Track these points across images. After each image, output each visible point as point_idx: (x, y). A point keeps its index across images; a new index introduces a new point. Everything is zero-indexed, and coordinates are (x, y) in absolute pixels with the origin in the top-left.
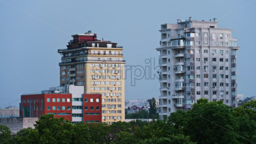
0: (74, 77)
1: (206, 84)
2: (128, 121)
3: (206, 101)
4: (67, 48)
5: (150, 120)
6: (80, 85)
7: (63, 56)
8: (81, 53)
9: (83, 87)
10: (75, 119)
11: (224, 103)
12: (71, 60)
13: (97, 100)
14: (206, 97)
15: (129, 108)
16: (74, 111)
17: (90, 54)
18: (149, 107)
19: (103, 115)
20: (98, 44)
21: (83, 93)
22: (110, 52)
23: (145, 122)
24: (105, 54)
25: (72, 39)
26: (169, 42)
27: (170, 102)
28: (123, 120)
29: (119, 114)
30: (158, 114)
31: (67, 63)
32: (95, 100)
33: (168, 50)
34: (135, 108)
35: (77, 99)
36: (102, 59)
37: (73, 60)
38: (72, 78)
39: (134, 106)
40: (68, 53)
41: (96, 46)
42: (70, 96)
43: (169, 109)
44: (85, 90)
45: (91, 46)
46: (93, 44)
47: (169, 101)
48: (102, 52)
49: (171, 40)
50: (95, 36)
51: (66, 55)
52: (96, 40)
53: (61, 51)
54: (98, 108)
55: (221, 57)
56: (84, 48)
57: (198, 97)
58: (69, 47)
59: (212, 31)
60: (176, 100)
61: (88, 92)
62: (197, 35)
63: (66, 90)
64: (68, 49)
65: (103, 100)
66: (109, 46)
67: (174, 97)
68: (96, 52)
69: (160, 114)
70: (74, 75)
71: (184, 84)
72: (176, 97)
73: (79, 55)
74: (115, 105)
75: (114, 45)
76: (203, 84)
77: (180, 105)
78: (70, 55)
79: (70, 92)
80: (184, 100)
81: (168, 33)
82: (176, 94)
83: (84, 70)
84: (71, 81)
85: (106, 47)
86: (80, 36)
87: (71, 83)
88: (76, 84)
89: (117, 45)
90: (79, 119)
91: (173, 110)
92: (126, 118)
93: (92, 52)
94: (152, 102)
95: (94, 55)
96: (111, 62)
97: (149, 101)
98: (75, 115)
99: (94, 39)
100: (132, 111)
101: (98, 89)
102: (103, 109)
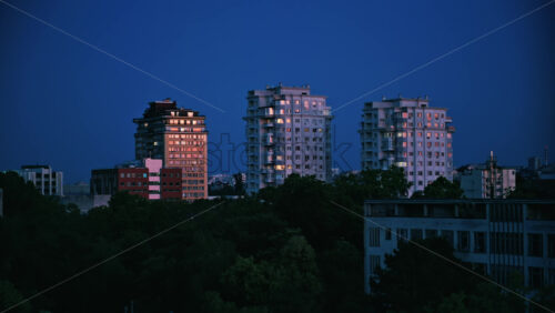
0: (151, 150)
1: (297, 157)
2: (211, 198)
3: (298, 175)
4: (143, 117)
5: (236, 197)
6: (158, 159)
7: (138, 126)
8: (160, 122)
9: (161, 160)
10: (152, 197)
14: (298, 171)
15: (212, 184)
16: (151, 188)
17: (169, 123)
18: (235, 183)
19: (183, 191)
20: (178, 113)
21: (161, 167)
22: (191, 121)
24: (185, 124)
25: (149, 106)
26: (257, 111)
27: (258, 177)
28: (206, 197)
29: (201, 191)
30: (245, 191)
31: (143, 134)
32: (175, 175)
33: (256, 119)
35: (154, 175)
36: (182, 129)
38: (148, 150)
39: (218, 182)
41: (176, 115)
42: (146, 170)
43: (258, 185)
44: (163, 164)
45: (170, 115)
46: (173, 113)
48: (182, 122)
49: (259, 108)
50: (175, 104)
52: (176, 108)
53: (136, 121)
54: (177, 184)
55: (315, 127)
56: (163, 117)
57: (289, 172)
58: (146, 116)
59: (304, 98)
60: (265, 175)
61: (166, 166)
62: (288, 102)
63: (143, 164)
65: (184, 176)
66: (190, 114)
67: (262, 172)
68: (176, 122)
69: (247, 190)
70: (151, 147)
71: (274, 157)
72: (265, 172)
73: (156, 125)
74: (197, 181)
75: (196, 115)
76: (295, 157)
77: (270, 181)
79: (147, 166)
80: (274, 175)
81: (255, 100)
82: (264, 168)
83: (162, 140)
84: (148, 154)
85: (187, 115)
86: (158, 103)
87: (148, 157)
88: (153, 158)
89: (199, 114)
90: (156, 197)
91: (262, 186)
92: (210, 194)
93: (171, 121)
94: (238, 177)
95: (174, 125)
96: (192, 133)
97: (235, 176)
98: (152, 192)
99: (173, 107)
100: (216, 187)
101: (178, 163)
102: (184, 185)
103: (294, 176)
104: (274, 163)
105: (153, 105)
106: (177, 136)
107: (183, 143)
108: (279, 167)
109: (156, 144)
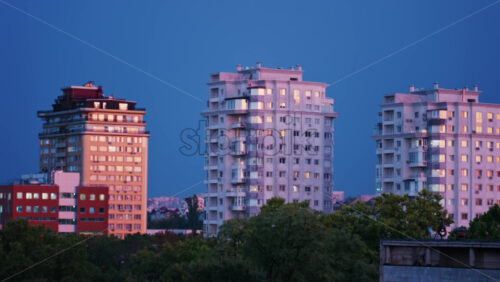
0: (63, 158)
1: (281, 173)
2: (151, 232)
3: (281, 201)
4: (52, 108)
5: (189, 231)
6: (74, 171)
7: (45, 122)
8: (77, 117)
9: (78, 174)
10: (63, 228)
11: (312, 205)
12: (58, 130)
13: (102, 197)
14: (282, 195)
15: (154, 211)
16: (62, 215)
17: (91, 119)
18: (187, 211)
19: (110, 221)
20: (104, 104)
21: (77, 184)
22: (124, 117)
23: (181, 234)
24: (115, 120)
25: (62, 94)
26: (223, 103)
27: (221, 203)
28: (144, 230)
29: (137, 221)
30: (202, 222)
31: (51, 134)
32: (97, 197)
33: (220, 116)
34: (164, 210)
35: (67, 195)
36: (111, 129)
37: (63, 129)
38: (59, 158)
39: (162, 208)
40: (53, 117)
41: (101, 107)
42: (56, 189)
43: (221, 214)
44: (81, 180)
45: (93, 106)
46: (97, 104)
47: (221, 200)
48: (111, 117)
49: (226, 99)
50: (100, 90)
51: (51, 121)
52: (102, 97)
53: (43, 114)
54: (101, 210)
56: (82, 109)
57: (269, 195)
58: (57, 107)
59: (293, 86)
60: (232, 200)
61: (86, 183)
62: (269, 92)
63: (50, 180)
64: (54, 111)
65: (111, 198)
66: (123, 107)
67: (228, 195)
68: (102, 117)
69: (205, 222)
70: (64, 154)
71: (247, 173)
72: (232, 194)
73: (72, 121)
74: (131, 206)
75: (131, 107)
76: (278, 173)
77: (239, 208)
78: (57, 120)
79: (56, 182)
80: (246, 200)
81: (220, 87)
82: (232, 189)
83: (80, 145)
84: (58, 164)
85: (118, 108)
86: (75, 89)
87: (59, 168)
88: (66, 170)
89: (136, 107)
90: (69, 229)
91: (227, 216)
92: (149, 227)
93: (95, 117)
94: (192, 202)
95: (98, 122)
96: (126, 134)
97: (188, 200)
98: (64, 221)
99: (98, 94)
100: (159, 217)
101: (103, 179)
102: (110, 211)
103: (275, 203)
104: (246, 183)
105: (68, 91)
106: (103, 139)
107: (112, 149)
108: (254, 189)
109: (70, 149)
